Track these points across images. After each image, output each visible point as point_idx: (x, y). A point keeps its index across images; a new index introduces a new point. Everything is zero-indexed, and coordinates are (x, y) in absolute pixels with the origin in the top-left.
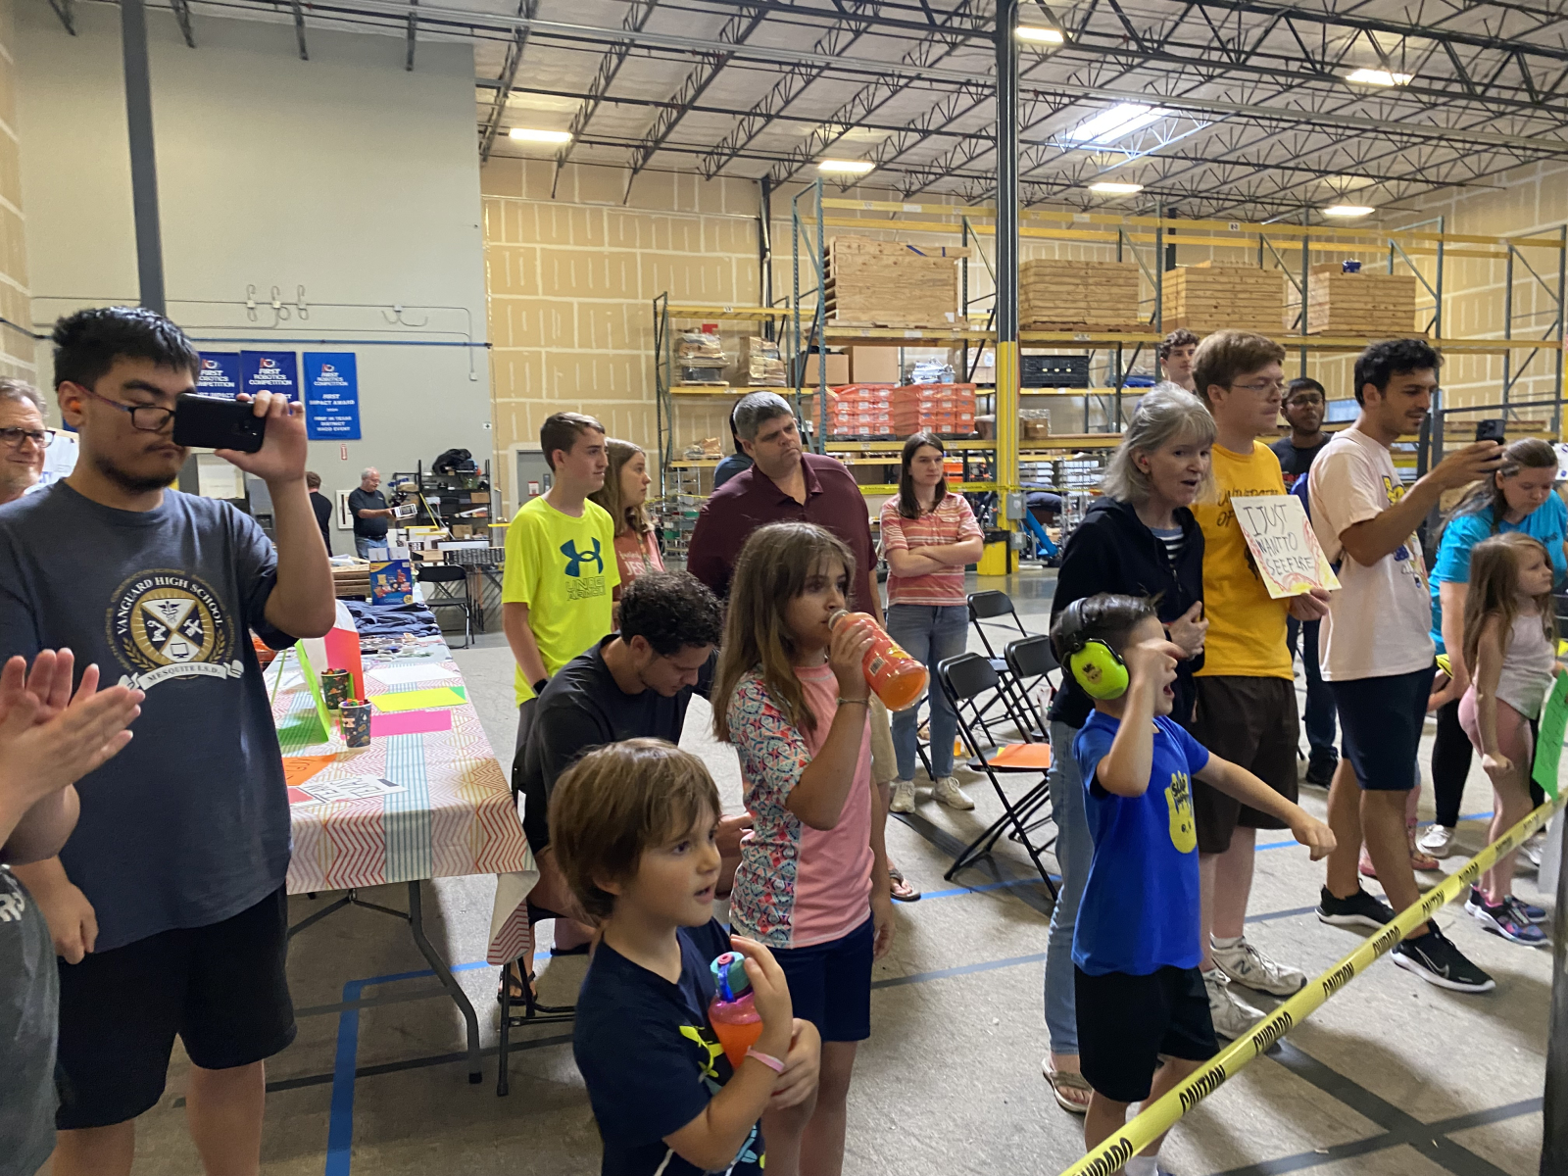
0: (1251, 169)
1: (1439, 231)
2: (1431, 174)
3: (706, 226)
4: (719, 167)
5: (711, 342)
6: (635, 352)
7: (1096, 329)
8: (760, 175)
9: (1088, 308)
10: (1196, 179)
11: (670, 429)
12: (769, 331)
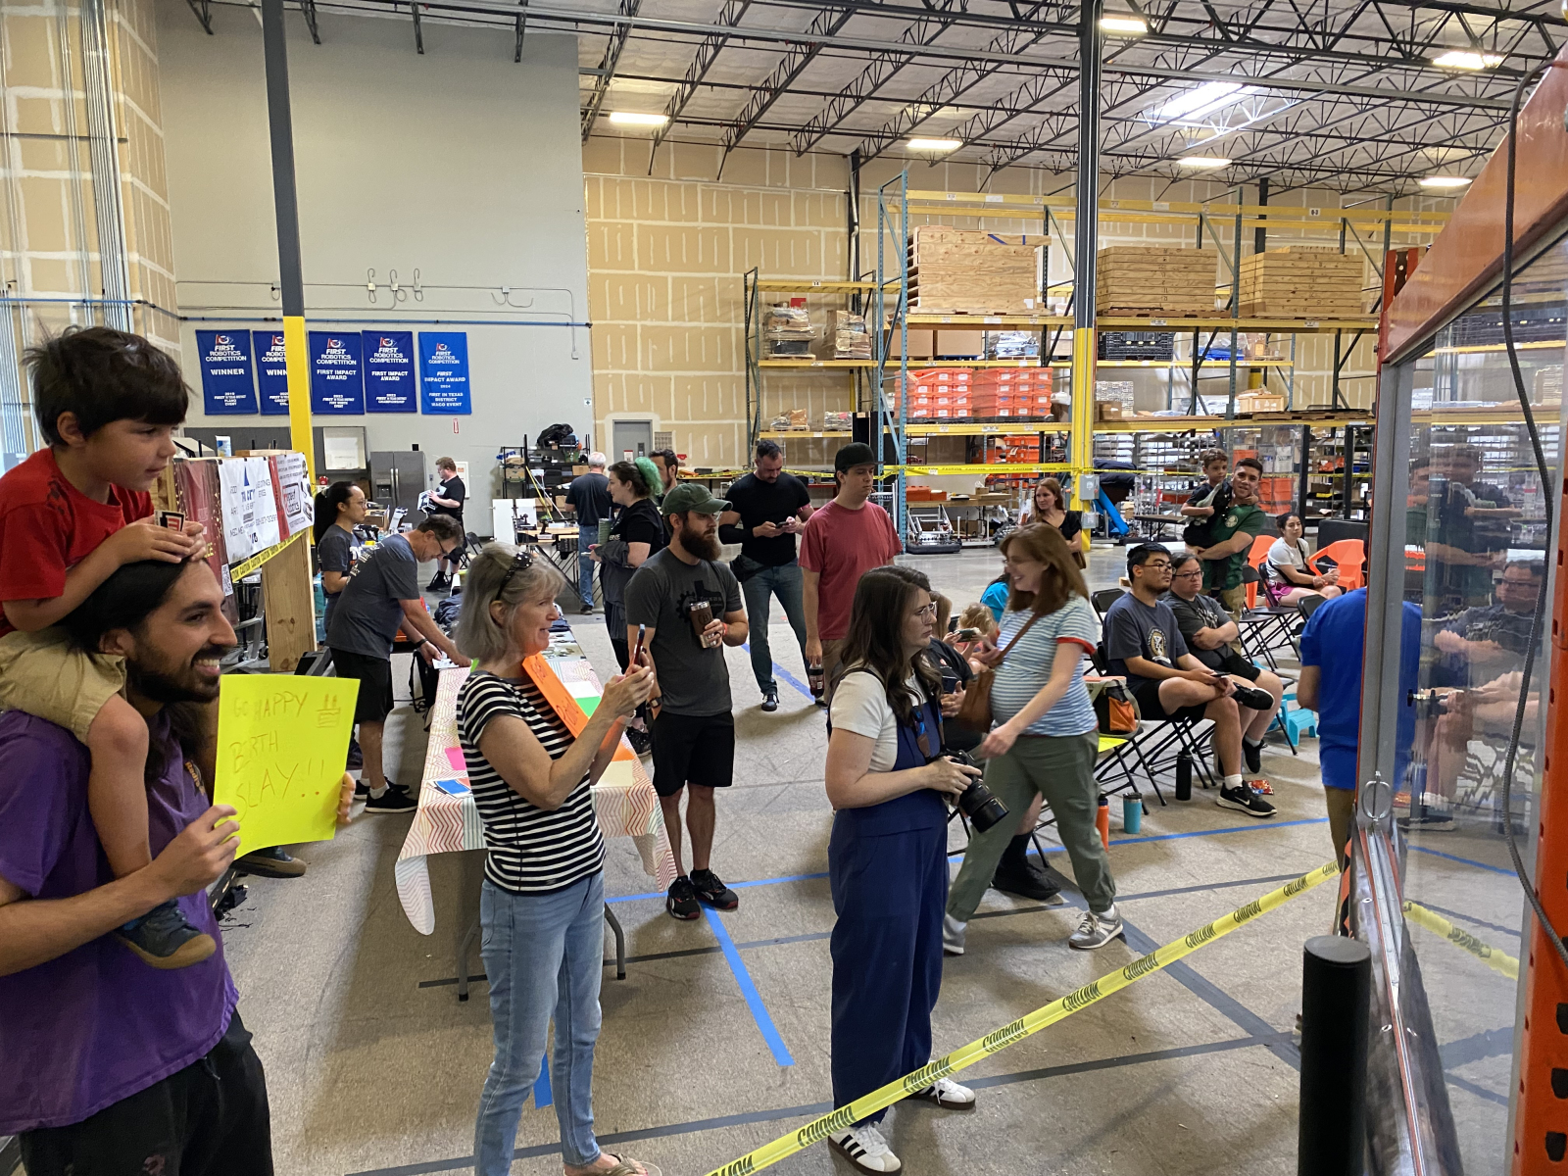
3: (795, 201)
4: (810, 145)
5: (799, 315)
6: (727, 325)
7: (1172, 315)
8: (848, 151)
9: (1166, 295)
10: (1288, 151)
11: (758, 401)
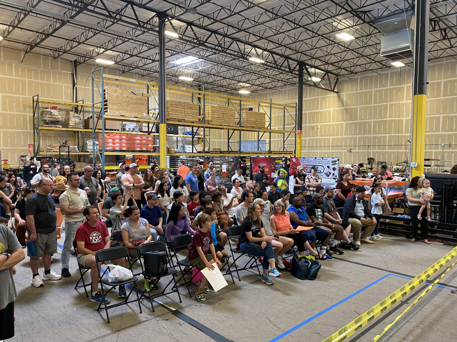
0: (222, 78)
1: (270, 102)
2: (264, 85)
3: (53, 74)
5: (55, 112)
6: (25, 114)
7: (187, 122)
8: (73, 60)
9: (185, 115)
11: (39, 141)
12: (76, 110)
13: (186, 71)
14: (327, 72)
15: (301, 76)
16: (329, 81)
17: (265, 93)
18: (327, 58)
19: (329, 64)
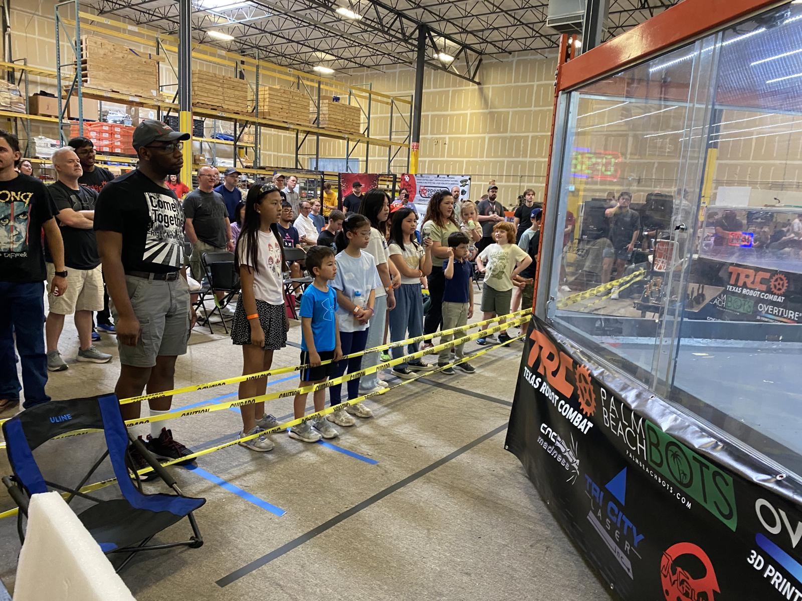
0: (285, 41)
1: (369, 89)
2: (358, 60)
7: (228, 111)
9: (224, 100)
12: (11, 77)
13: (221, 21)
14: (465, 46)
15: (421, 48)
16: (468, 63)
17: (359, 74)
18: (466, 22)
19: (468, 32)
